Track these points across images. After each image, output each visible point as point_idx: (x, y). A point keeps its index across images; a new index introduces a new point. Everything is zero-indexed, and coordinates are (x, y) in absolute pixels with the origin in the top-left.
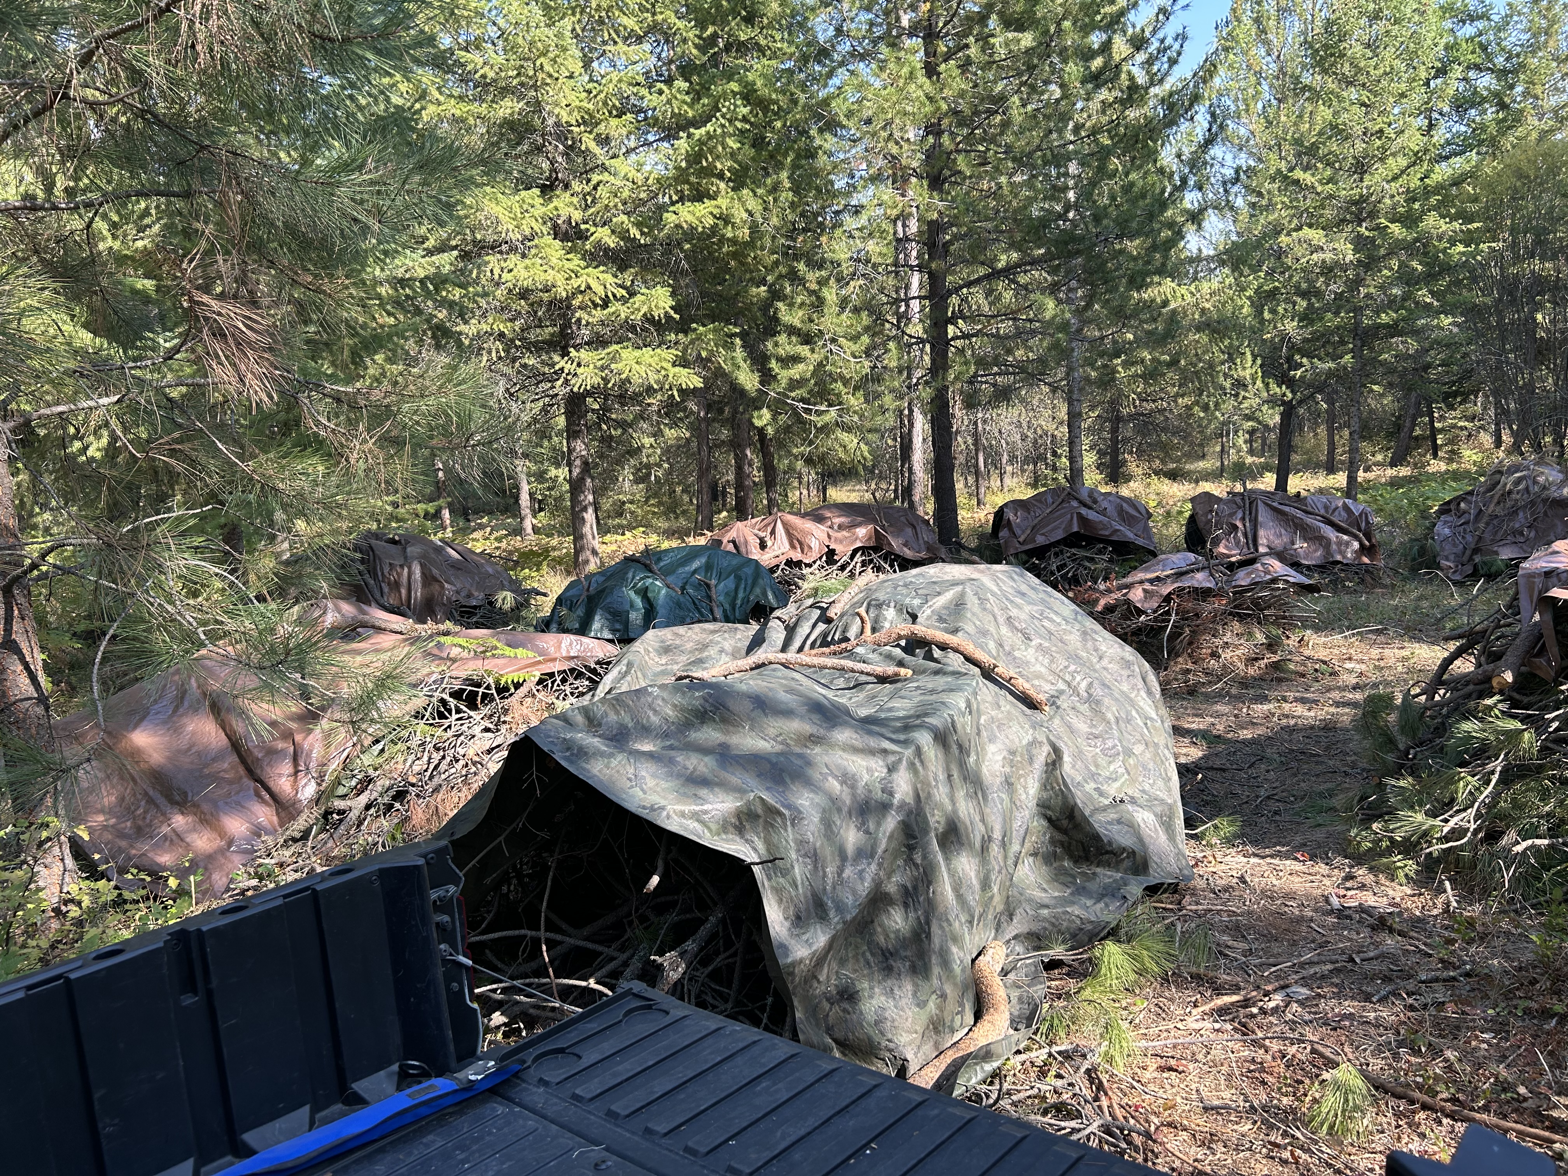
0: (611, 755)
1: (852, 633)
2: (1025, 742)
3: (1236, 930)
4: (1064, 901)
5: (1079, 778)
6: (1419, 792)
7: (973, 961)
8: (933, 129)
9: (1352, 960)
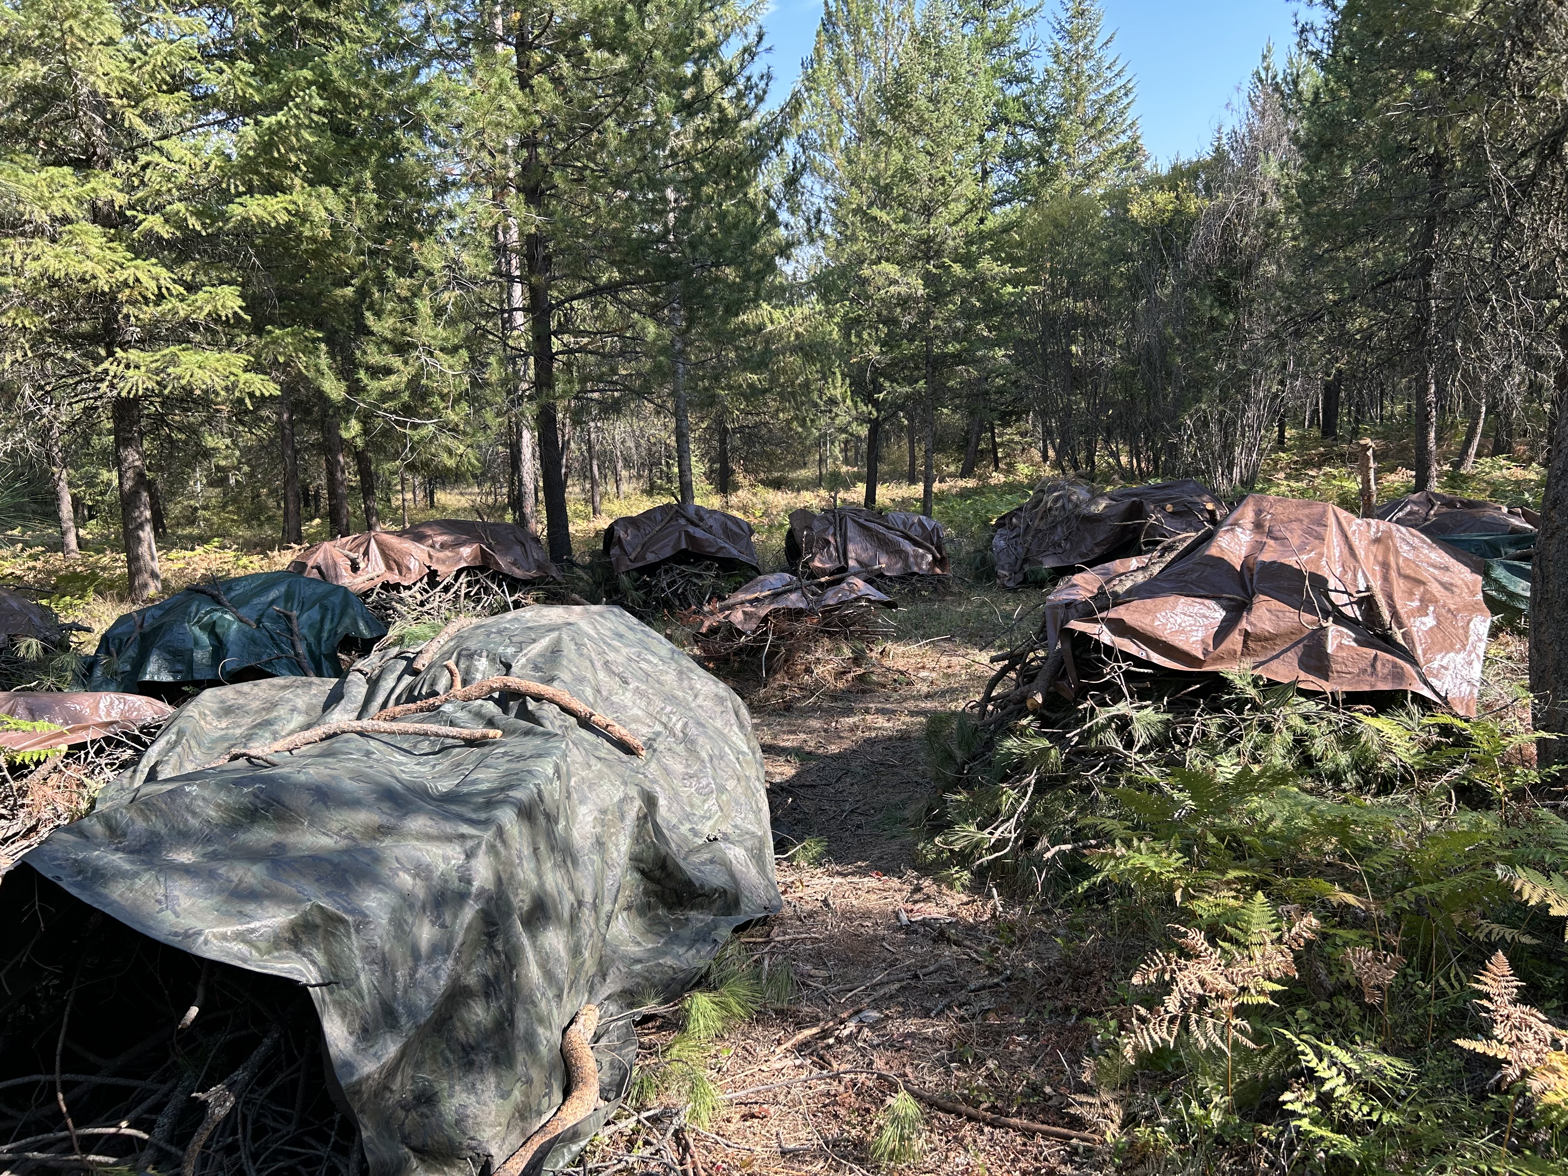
0: (136, 875)
1: (441, 687)
2: (616, 800)
3: (818, 958)
4: (657, 953)
5: (674, 821)
6: (973, 804)
7: (565, 1030)
8: (528, 142)
9: (916, 976)
